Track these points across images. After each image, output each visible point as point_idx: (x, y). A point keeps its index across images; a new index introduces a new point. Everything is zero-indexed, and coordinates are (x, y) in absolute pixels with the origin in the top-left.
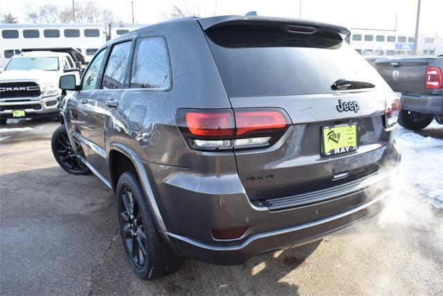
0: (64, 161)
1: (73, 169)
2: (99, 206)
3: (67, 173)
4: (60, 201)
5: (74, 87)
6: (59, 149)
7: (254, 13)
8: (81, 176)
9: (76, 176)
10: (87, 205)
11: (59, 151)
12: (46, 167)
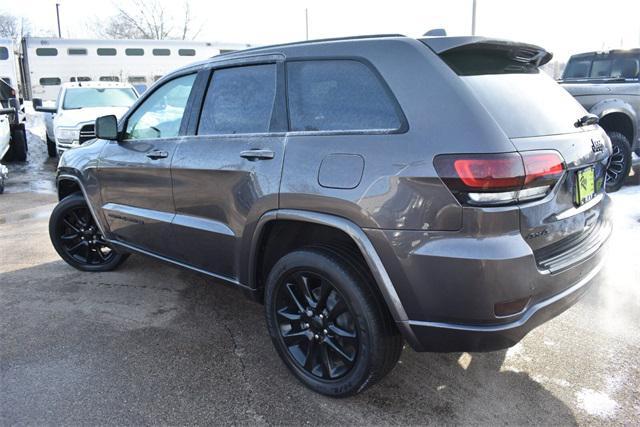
0: (72, 253)
1: (89, 263)
2: (174, 313)
3: (76, 271)
4: (103, 312)
5: (114, 135)
6: (63, 233)
7: (442, 32)
8: (106, 273)
9: (97, 275)
10: (154, 314)
11: (62, 237)
12: (31, 265)
